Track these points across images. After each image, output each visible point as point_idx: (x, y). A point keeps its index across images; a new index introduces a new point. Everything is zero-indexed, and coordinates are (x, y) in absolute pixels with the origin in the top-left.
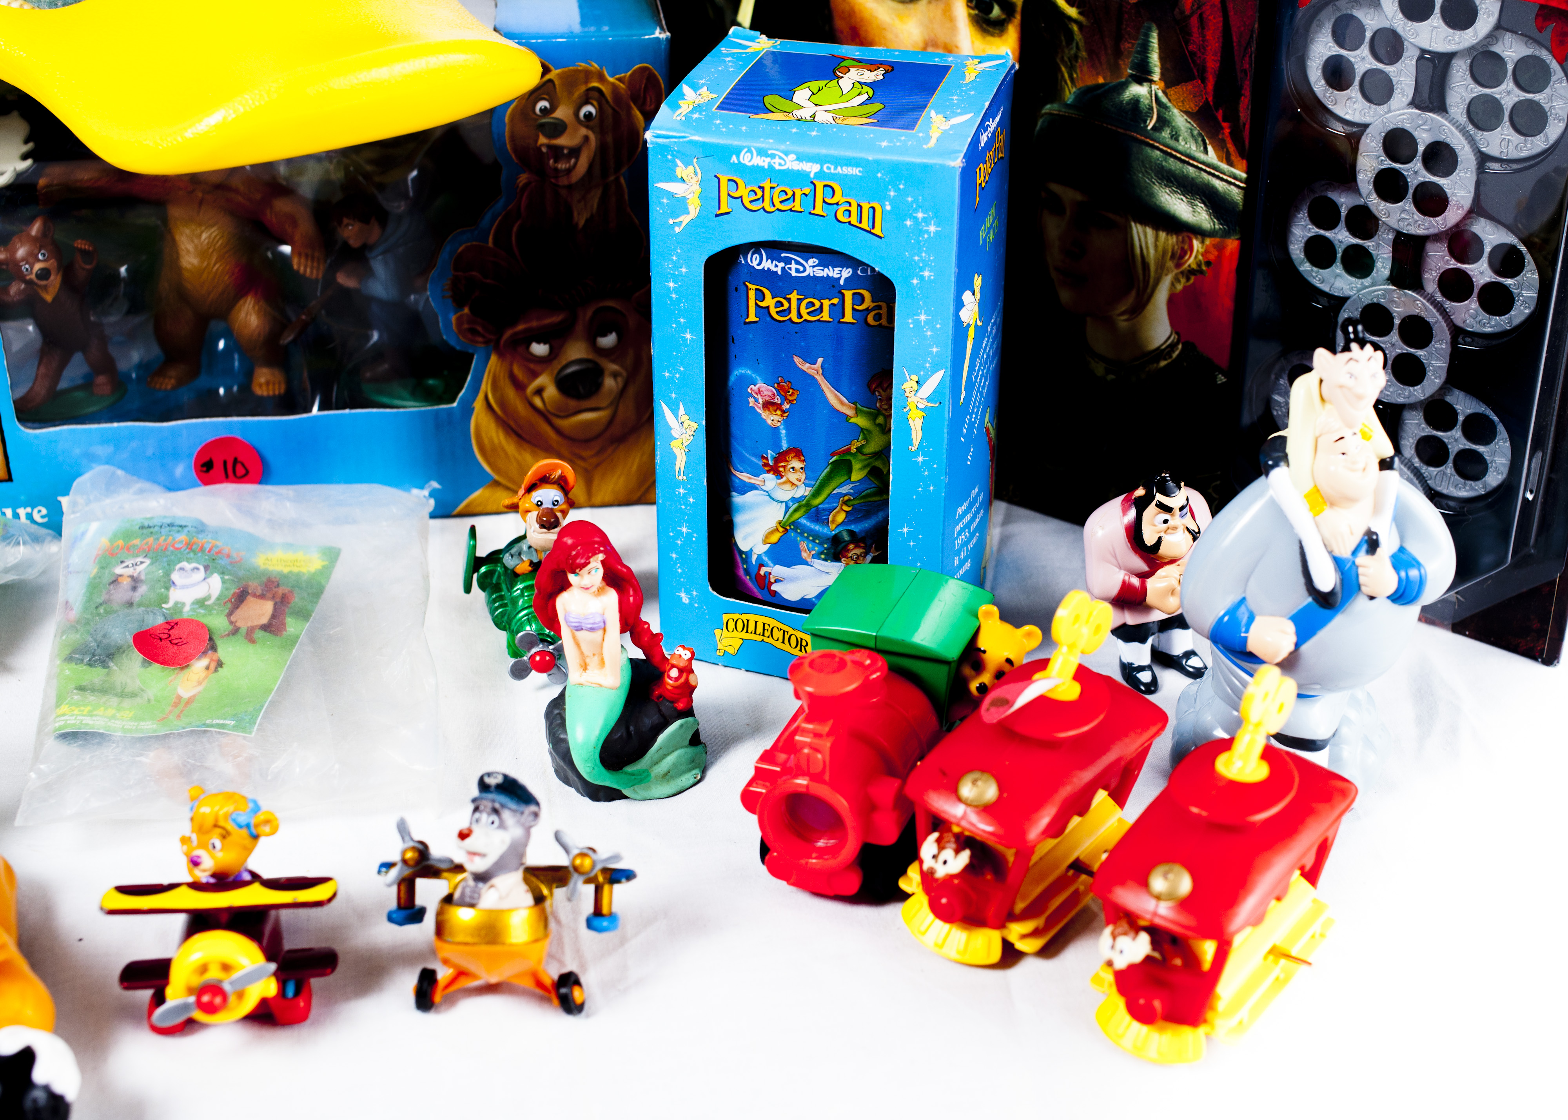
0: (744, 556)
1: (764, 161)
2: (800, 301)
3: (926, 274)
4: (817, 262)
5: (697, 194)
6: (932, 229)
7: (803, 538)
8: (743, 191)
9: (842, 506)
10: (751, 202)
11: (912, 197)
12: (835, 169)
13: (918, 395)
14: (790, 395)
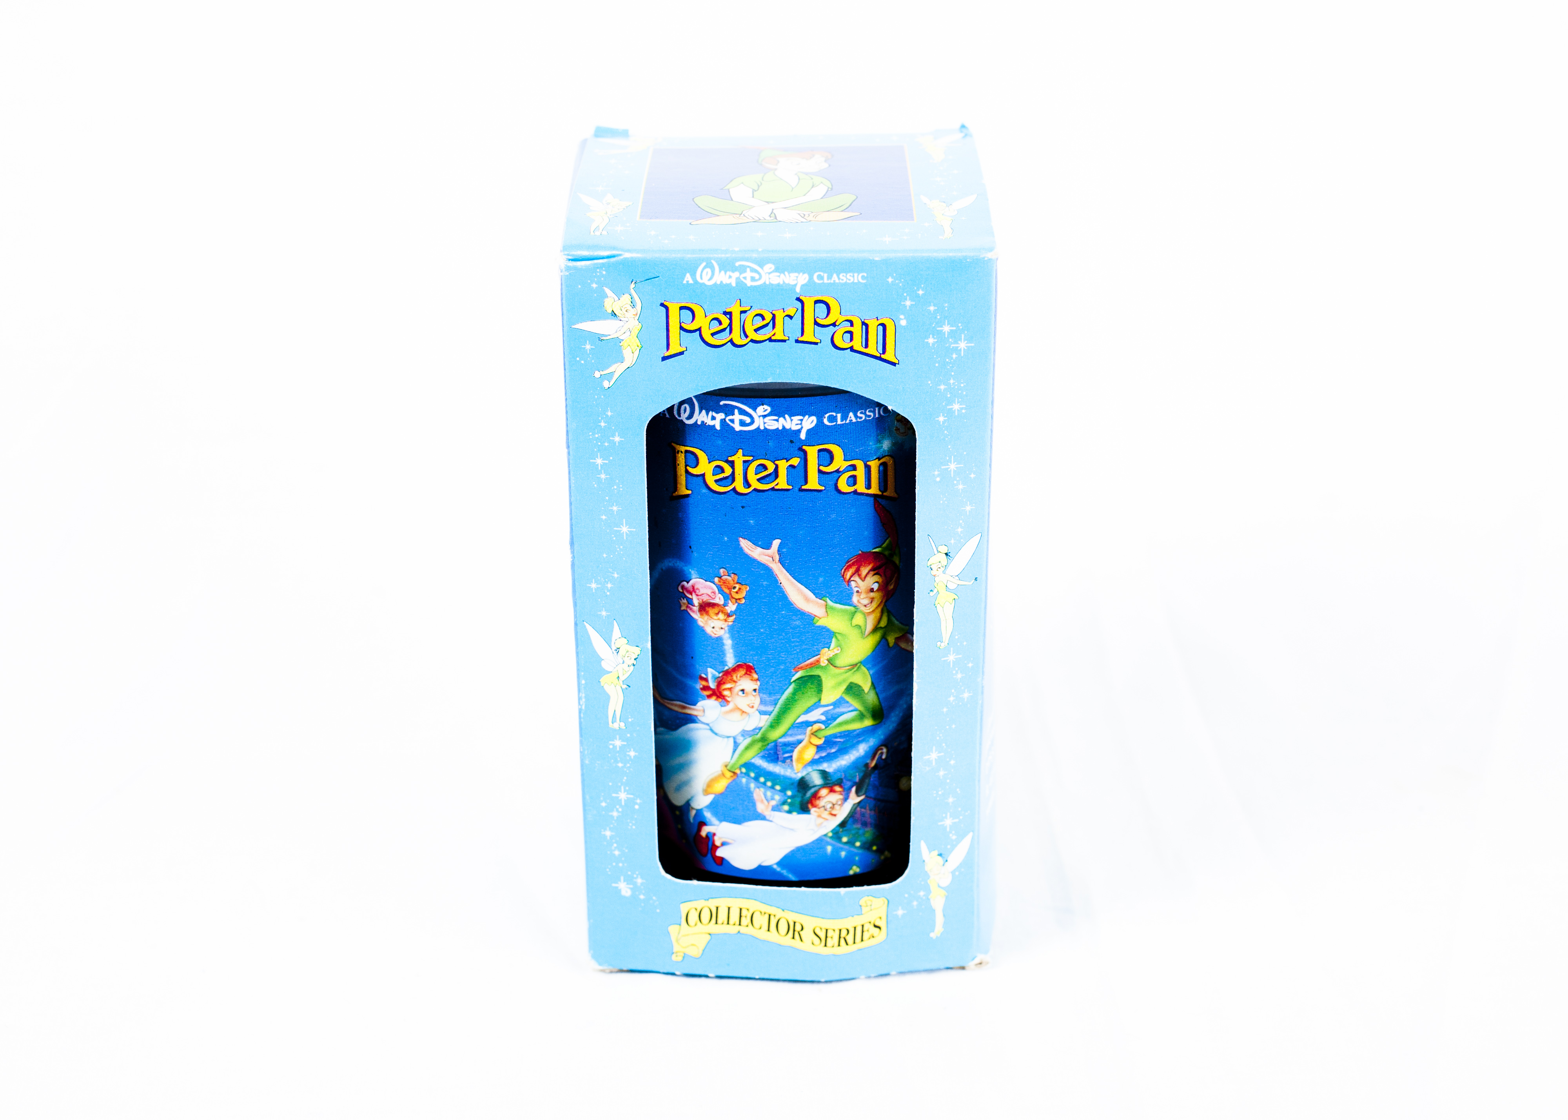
0: (677, 813)
1: (730, 277)
2: (746, 463)
3: (956, 407)
4: (769, 409)
5: (635, 332)
6: (962, 345)
7: (759, 785)
8: (701, 321)
9: (810, 737)
10: (713, 335)
11: (934, 306)
12: (829, 277)
13: (948, 571)
14: (737, 593)
